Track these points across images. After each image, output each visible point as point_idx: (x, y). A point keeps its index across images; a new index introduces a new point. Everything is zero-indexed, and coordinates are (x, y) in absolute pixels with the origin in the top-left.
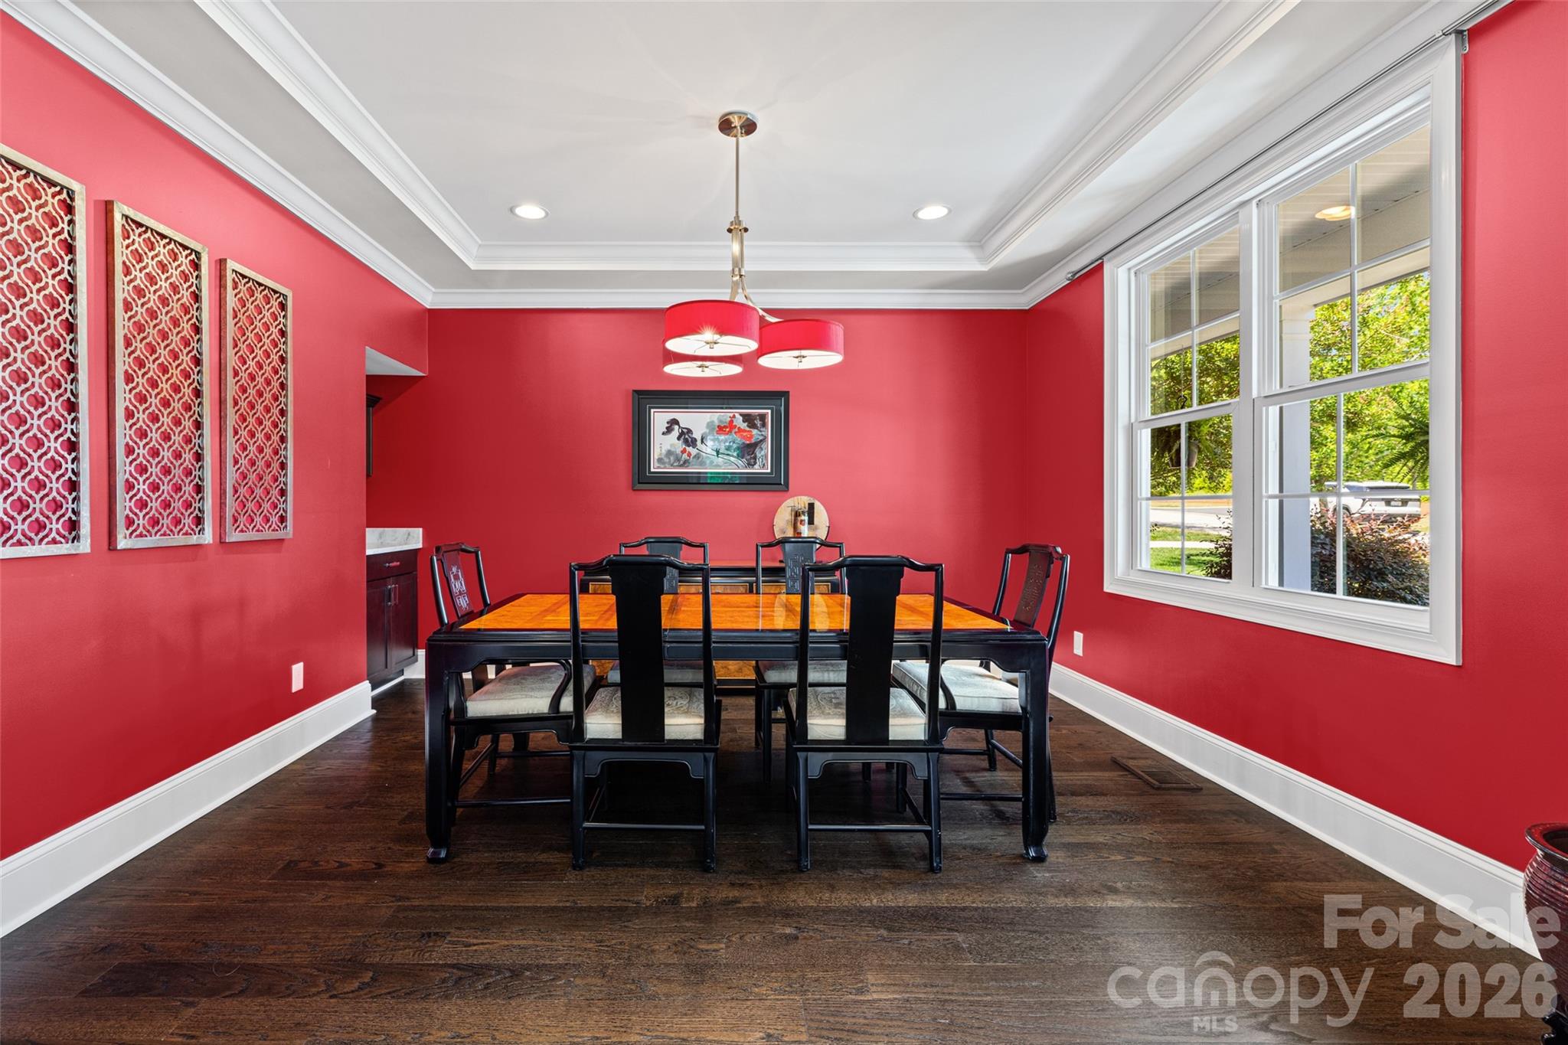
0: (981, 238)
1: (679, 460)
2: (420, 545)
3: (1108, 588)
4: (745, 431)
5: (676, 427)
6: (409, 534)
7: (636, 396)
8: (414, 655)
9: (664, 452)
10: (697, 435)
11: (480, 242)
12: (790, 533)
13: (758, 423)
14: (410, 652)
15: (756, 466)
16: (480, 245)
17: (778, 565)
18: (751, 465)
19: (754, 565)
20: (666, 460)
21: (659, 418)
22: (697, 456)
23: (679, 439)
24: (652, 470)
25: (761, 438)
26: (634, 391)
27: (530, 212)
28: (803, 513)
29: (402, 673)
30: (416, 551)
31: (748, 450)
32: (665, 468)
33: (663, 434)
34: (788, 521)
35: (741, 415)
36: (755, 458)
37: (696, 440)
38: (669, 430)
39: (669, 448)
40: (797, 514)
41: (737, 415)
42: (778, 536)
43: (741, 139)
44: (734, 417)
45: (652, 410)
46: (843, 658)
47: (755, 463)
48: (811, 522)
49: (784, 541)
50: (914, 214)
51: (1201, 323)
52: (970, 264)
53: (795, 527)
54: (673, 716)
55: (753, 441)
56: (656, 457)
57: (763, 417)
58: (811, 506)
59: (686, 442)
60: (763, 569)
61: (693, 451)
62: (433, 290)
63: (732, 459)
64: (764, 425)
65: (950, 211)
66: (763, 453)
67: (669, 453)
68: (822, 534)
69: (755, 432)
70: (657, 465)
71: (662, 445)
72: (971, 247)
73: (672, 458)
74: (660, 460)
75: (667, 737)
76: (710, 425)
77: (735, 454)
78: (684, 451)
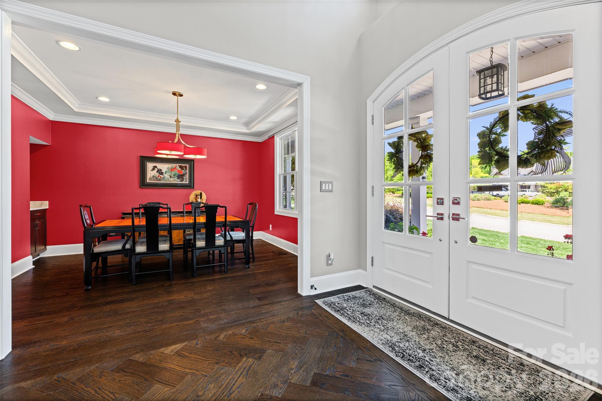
0: (247, 124)
1: (157, 179)
2: (47, 207)
3: (276, 213)
4: (180, 171)
5: (156, 168)
6: (42, 203)
7: (141, 158)
8: (45, 248)
9: (151, 176)
10: (164, 171)
11: (80, 103)
12: (194, 201)
13: (184, 168)
14: (43, 247)
15: (184, 181)
16: (79, 104)
17: (191, 210)
18: (182, 181)
19: (183, 210)
20: (152, 179)
21: (150, 165)
22: (164, 178)
23: (157, 172)
24: (147, 182)
25: (185, 173)
26: (140, 156)
27: (104, 99)
28: (199, 195)
29: (39, 255)
30: (46, 210)
31: (181, 177)
32: (152, 181)
33: (151, 170)
34: (194, 198)
35: (179, 166)
36: (183, 179)
37: (163, 173)
38: (153, 169)
39: (153, 175)
40: (197, 196)
41: (177, 166)
42: (190, 201)
43: (178, 97)
44: (176, 166)
45: (147, 163)
46: (205, 228)
47: (183, 180)
48: (201, 198)
49: (192, 203)
50: (229, 117)
51: (291, 153)
52: (245, 130)
53: (196, 200)
54: (160, 245)
55: (183, 174)
56: (149, 178)
57: (186, 167)
58: (201, 193)
59: (160, 173)
60: (186, 212)
61: (162, 176)
62: (54, 114)
63: (176, 179)
64: (186, 169)
65: (238, 118)
66: (186, 177)
67: (153, 176)
68: (204, 201)
69: (183, 171)
70: (149, 180)
71: (151, 174)
72: (245, 126)
73: (154, 178)
74: (150, 179)
75: (159, 250)
76: (168, 168)
77: (177, 177)
78: (159, 176)
